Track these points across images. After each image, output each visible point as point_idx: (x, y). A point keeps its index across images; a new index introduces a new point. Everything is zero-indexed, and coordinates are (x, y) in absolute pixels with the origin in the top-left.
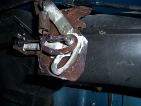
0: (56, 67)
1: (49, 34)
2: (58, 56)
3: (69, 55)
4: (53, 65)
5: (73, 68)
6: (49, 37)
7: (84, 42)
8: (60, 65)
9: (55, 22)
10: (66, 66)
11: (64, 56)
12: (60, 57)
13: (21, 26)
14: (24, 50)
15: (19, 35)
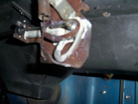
3: (71, 41)
5: (77, 54)
6: (50, 22)
7: (88, 26)
9: (56, 7)
10: (69, 53)
12: (63, 44)
13: (20, 13)
14: (25, 38)
15: (19, 23)
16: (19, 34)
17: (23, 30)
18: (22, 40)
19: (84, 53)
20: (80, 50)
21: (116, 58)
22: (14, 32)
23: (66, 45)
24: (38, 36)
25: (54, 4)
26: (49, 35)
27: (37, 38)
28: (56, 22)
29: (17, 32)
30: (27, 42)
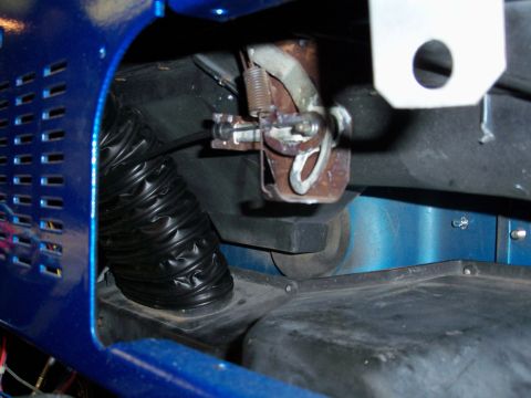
0: (299, 178)
1: (276, 111)
2: (299, 158)
3: (317, 150)
4: (292, 174)
5: (330, 174)
6: (275, 116)
7: (344, 120)
8: (305, 174)
9: (283, 79)
10: (313, 177)
11: (307, 155)
12: (303, 159)
13: (218, 81)
14: (236, 142)
15: (218, 117)
16: (223, 139)
17: (228, 130)
18: (230, 148)
19: (341, 173)
20: (335, 167)
21: (413, 173)
22: (211, 138)
23: (309, 158)
24: (254, 139)
25: (279, 74)
26: (276, 141)
27: (254, 143)
28: (286, 116)
29: (218, 136)
30: (242, 149)
